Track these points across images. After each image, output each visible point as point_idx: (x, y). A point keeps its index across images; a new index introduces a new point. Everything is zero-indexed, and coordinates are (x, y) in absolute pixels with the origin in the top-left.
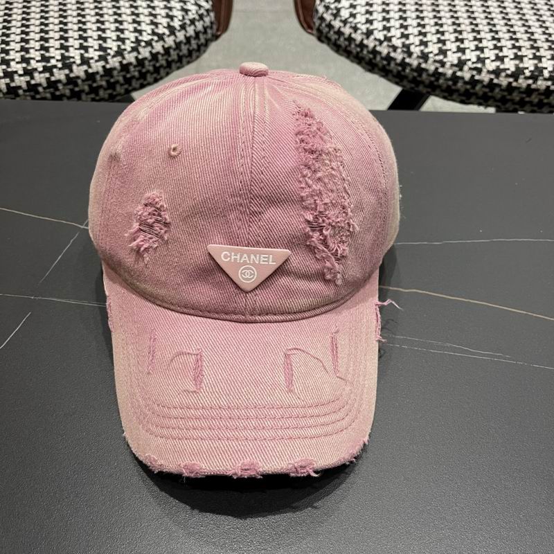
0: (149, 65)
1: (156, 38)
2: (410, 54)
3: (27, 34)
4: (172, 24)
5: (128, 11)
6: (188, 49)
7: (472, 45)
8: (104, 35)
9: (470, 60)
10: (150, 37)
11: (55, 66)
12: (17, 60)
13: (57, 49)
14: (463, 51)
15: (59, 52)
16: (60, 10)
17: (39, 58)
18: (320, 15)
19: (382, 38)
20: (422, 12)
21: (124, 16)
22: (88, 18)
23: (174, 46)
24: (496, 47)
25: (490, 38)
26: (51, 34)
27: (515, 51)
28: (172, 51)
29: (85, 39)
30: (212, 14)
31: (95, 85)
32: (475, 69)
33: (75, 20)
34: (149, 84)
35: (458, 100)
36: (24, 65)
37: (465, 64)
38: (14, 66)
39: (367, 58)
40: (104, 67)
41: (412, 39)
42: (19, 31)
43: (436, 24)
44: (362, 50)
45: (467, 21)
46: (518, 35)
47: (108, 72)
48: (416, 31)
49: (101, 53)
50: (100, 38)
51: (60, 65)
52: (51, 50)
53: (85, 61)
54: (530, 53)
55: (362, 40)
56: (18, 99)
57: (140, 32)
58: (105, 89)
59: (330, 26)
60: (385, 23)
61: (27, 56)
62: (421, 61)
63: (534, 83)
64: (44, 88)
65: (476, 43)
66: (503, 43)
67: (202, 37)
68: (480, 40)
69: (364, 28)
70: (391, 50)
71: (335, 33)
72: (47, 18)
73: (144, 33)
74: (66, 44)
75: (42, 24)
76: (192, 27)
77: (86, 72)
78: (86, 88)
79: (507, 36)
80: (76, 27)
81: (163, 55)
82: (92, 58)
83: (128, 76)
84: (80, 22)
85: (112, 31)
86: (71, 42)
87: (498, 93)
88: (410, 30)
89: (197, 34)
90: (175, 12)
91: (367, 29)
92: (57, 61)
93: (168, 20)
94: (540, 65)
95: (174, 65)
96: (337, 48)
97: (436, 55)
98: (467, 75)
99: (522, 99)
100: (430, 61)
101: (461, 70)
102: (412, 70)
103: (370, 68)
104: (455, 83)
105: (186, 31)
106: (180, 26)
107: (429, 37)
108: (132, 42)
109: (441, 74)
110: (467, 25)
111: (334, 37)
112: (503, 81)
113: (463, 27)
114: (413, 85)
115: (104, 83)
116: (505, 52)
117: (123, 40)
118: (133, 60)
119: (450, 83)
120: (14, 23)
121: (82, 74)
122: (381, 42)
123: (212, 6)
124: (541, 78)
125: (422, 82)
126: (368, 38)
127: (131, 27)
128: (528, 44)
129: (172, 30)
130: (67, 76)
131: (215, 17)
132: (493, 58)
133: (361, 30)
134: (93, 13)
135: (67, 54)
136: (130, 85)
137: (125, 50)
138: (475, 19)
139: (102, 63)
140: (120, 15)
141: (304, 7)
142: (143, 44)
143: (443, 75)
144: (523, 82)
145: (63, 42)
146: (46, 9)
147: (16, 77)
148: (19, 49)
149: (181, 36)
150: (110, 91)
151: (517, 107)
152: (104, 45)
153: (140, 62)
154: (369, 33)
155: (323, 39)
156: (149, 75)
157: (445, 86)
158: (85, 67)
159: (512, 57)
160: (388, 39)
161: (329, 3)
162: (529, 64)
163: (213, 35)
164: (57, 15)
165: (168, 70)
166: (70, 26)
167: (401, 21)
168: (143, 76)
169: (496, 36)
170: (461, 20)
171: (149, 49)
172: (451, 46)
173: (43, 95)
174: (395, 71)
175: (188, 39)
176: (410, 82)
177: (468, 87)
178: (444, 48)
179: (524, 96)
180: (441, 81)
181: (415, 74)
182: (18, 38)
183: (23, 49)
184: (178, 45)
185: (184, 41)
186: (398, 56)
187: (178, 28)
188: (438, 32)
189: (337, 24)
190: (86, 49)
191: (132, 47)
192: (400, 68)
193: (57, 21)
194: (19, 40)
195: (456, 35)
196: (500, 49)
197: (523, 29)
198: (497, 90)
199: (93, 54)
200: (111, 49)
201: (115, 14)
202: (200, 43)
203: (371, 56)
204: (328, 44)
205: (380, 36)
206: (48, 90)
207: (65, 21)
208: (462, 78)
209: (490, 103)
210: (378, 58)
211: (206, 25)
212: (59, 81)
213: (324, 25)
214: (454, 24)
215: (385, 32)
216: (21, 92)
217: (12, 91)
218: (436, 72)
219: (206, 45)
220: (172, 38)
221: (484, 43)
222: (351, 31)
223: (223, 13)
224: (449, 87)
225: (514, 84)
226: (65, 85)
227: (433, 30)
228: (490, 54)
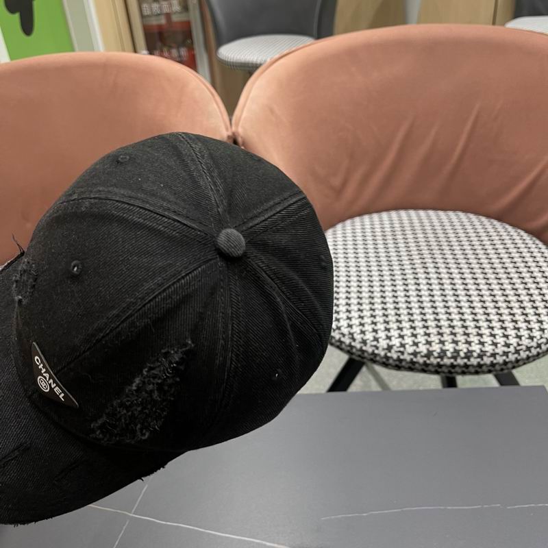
2: (354, 340)
7: (396, 333)
9: (395, 345)
20: (362, 305)
24: (413, 335)
25: (409, 327)
27: (426, 337)
32: (400, 352)
37: (392, 348)
43: (371, 316)
45: (393, 312)
46: (429, 323)
48: (357, 322)
54: (436, 339)
62: (362, 345)
63: (441, 361)
65: (399, 331)
66: (418, 331)
68: (402, 329)
70: (341, 336)
79: (421, 324)
88: (353, 321)
94: (444, 348)
97: (372, 341)
98: (395, 356)
100: (368, 345)
101: (390, 352)
102: (357, 350)
104: (388, 360)
107: (366, 327)
110: (393, 316)
112: (421, 360)
113: (390, 318)
116: (419, 339)
119: (384, 360)
124: (446, 357)
125: (365, 357)
128: (435, 331)
132: (411, 343)
138: (399, 309)
143: (379, 355)
144: (434, 360)
157: (381, 361)
159: (424, 342)
162: (436, 348)
167: (347, 314)
169: (413, 325)
170: (389, 312)
172: (382, 335)
174: (346, 349)
177: (397, 363)
178: (377, 336)
179: (437, 368)
180: (378, 358)
181: (360, 353)
186: (347, 340)
188: (372, 323)
192: (349, 348)
195: (385, 325)
196: (416, 336)
197: (432, 317)
198: (417, 365)
208: (391, 358)
214: (384, 315)
218: (373, 353)
221: (405, 332)
224: (384, 362)
225: (428, 362)
228: (409, 340)
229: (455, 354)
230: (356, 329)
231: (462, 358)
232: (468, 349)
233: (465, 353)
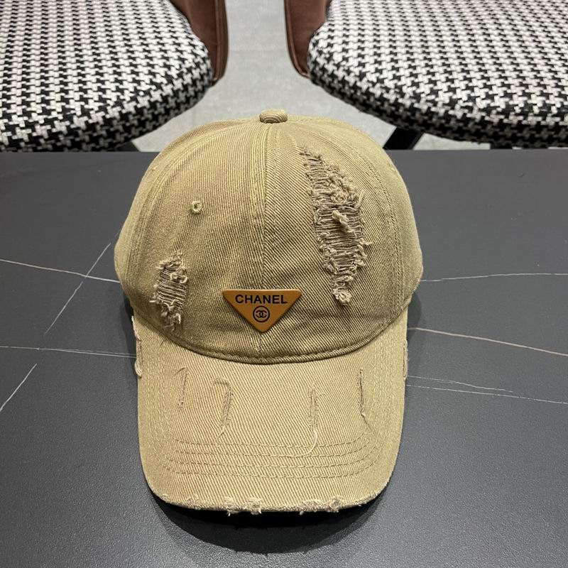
0: (148, 114)
1: (154, 87)
2: (403, 95)
3: (28, 87)
4: (169, 73)
5: (127, 63)
6: (186, 96)
7: (463, 85)
8: (103, 87)
9: (461, 99)
10: (148, 87)
11: (56, 119)
12: (19, 114)
13: (57, 102)
14: (453, 90)
15: (59, 105)
16: (60, 63)
17: (41, 111)
18: (313, 59)
19: (375, 81)
20: (412, 54)
21: (122, 68)
22: (87, 70)
23: (171, 94)
24: (485, 86)
25: (480, 78)
26: (52, 87)
27: (505, 89)
28: (170, 99)
29: (85, 91)
30: (208, 62)
31: (95, 135)
32: (467, 107)
33: (75, 73)
34: (148, 131)
35: (452, 137)
36: (26, 118)
37: (456, 103)
38: (16, 120)
39: (361, 100)
40: (104, 117)
41: (403, 81)
42: (19, 85)
43: (427, 65)
44: (356, 92)
45: (457, 62)
46: (507, 74)
47: (108, 122)
48: (407, 73)
49: (101, 104)
50: (100, 89)
51: (61, 117)
52: (52, 102)
53: (85, 112)
54: (519, 91)
55: (356, 82)
56: (20, 151)
57: (138, 82)
58: (105, 138)
59: (324, 70)
60: (377, 65)
61: (29, 109)
62: (414, 101)
63: (524, 119)
64: (46, 140)
65: (466, 82)
66: (492, 81)
67: (198, 83)
68: (470, 80)
69: (356, 71)
70: (384, 91)
71: (329, 76)
72: (46, 72)
73: (142, 83)
74: (66, 97)
75: (42, 77)
76: (189, 75)
77: (86, 122)
78: (87, 138)
79: (496, 74)
80: (76, 80)
81: (161, 103)
82: (92, 109)
83: (128, 124)
84: (79, 74)
85: (111, 82)
86: (71, 94)
87: (490, 130)
88: (402, 72)
89: (194, 81)
90: (172, 62)
91: (360, 72)
92: (58, 113)
93: (166, 69)
94: (529, 102)
95: (172, 113)
96: (331, 90)
97: (428, 95)
98: (459, 114)
99: (514, 135)
100: (423, 101)
101: (453, 108)
102: (405, 110)
103: (364, 108)
104: (448, 121)
105: (183, 79)
106: (178, 75)
107: (420, 78)
108: (131, 92)
109: (433, 113)
110: (457, 66)
111: (328, 80)
112: (495, 118)
113: (453, 68)
114: (407, 124)
115: (104, 133)
116: (495, 90)
117: (122, 91)
118: (132, 110)
119: (443, 121)
120: (14, 77)
121: (83, 125)
122: (374, 84)
123: (208, 54)
124: (531, 114)
125: (416, 121)
126: (361, 80)
127: (130, 78)
128: (517, 82)
129: (170, 79)
130: (68, 127)
131: (212, 65)
132: (484, 96)
133: (354, 73)
134: (92, 65)
135: (67, 106)
136: (130, 133)
137: (124, 100)
138: (464, 59)
139: (102, 113)
140: (118, 67)
141: (297, 52)
142: (142, 93)
143: (437, 113)
144: (514, 119)
145: (63, 94)
146: (46, 63)
147: (18, 130)
148: (20, 103)
149: (178, 84)
150: (109, 140)
151: (510, 142)
152: (104, 96)
153: (139, 111)
154: (362, 76)
155: (317, 81)
156: (147, 123)
157: (438, 124)
158: (85, 118)
159: (502, 94)
160: (381, 81)
161: (322, 47)
162: (519, 101)
163: (209, 81)
164: (56, 68)
165: (166, 117)
166: (70, 79)
167: (393, 64)
168: (142, 123)
169: (486, 75)
170: (451, 61)
171: (148, 98)
172: (442, 86)
173: (45, 147)
174: (389, 111)
175: (185, 87)
176: (404, 121)
177: (461, 124)
178: (436, 88)
179: (516, 131)
180: (434, 120)
181: (409, 114)
182: (19, 92)
183: (24, 103)
184: (176, 93)
185: (182, 89)
186: (392, 97)
187: (176, 77)
188: (429, 73)
189: (330, 67)
190: (86, 100)
191: (131, 97)
192: (393, 108)
193: (57, 74)
194: (20, 94)
195: (447, 75)
196: (490, 87)
197: (511, 67)
198: (489, 127)
199: (93, 105)
200: (110, 99)
201: (114, 65)
202: (197, 90)
203: (365, 97)
204: (323, 87)
205: (373, 78)
206: (49, 142)
207: (65, 74)
208: (455, 116)
209: (483, 139)
210: (372, 99)
211: (202, 73)
212: (60, 133)
213: (317, 69)
214: (444, 64)
215: (378, 74)
216: (22, 144)
217: (14, 144)
218: (429, 112)
219: (203, 91)
220: (170, 86)
221: (474, 83)
222: (345, 74)
223: (218, 60)
224: (442, 125)
225: (505, 121)
226: (66, 136)
227: (424, 71)
228: (480, 93)
229: (544, 110)
230: (406, 81)
231: (554, 116)
232: (562, 103)
233: (558, 109)
